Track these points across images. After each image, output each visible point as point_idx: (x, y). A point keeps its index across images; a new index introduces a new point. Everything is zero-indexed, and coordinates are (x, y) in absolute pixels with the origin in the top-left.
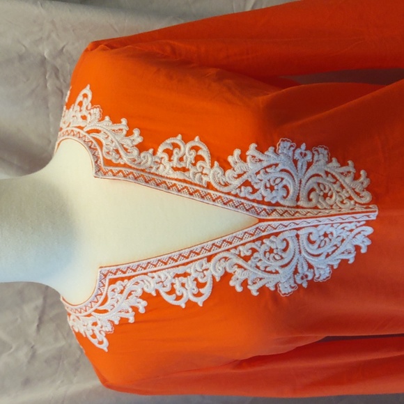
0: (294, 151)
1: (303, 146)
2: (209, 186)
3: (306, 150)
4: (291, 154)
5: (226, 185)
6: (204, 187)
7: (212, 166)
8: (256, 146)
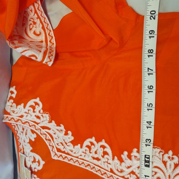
0: (163, 155)
1: (171, 153)
2: (112, 171)
3: (173, 155)
4: (161, 157)
5: (122, 171)
6: (109, 172)
7: (113, 159)
8: (137, 150)
